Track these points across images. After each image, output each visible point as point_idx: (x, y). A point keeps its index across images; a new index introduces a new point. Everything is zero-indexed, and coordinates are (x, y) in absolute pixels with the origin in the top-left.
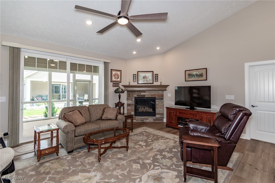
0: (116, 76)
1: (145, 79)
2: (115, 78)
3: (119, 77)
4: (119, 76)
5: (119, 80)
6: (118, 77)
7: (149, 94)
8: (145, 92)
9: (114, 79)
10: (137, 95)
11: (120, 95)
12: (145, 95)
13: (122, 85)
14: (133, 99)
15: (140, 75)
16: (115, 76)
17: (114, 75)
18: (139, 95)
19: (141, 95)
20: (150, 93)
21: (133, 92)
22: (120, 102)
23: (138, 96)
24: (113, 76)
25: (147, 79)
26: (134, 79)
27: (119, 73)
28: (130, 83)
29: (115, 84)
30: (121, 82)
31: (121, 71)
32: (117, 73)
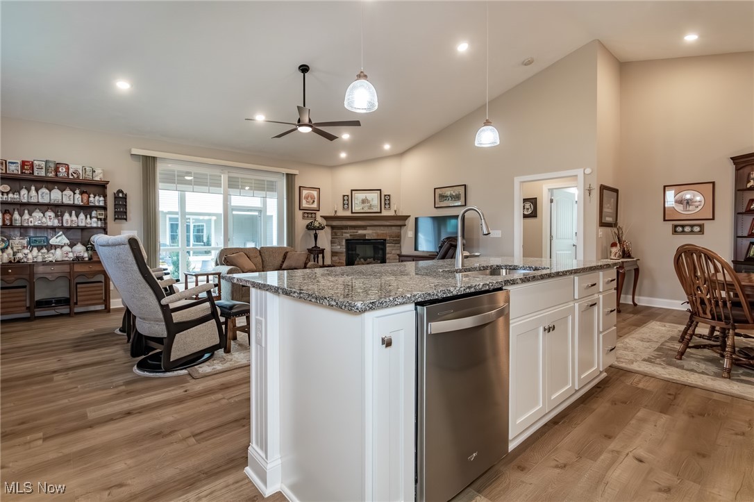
0: (309, 198)
1: (365, 205)
2: (307, 202)
3: (316, 200)
5: (315, 206)
6: (314, 201)
7: (373, 233)
8: (365, 229)
9: (305, 204)
10: (351, 235)
11: (316, 233)
12: (365, 235)
13: (321, 216)
14: (342, 242)
15: (356, 197)
17: (306, 198)
18: (354, 235)
19: (359, 235)
20: (374, 231)
21: (343, 230)
22: (316, 246)
23: (352, 237)
24: (304, 199)
25: (369, 204)
26: (344, 204)
27: (315, 193)
28: (336, 212)
29: (308, 213)
30: (319, 211)
31: (320, 189)
32: (311, 194)
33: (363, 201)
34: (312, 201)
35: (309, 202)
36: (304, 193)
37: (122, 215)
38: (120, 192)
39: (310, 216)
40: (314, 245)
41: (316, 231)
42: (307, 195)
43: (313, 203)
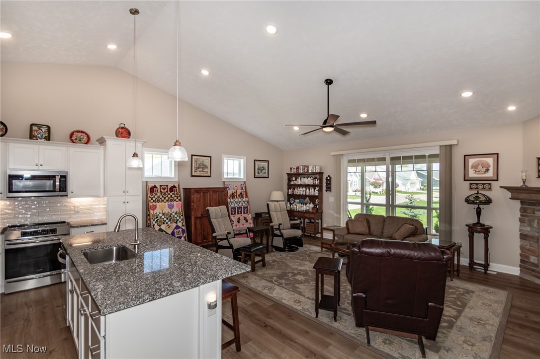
0: (480, 167)
2: (476, 171)
3: (491, 169)
4: (489, 166)
5: (490, 174)
6: (487, 170)
9: (472, 174)
11: (479, 208)
13: (501, 187)
14: (533, 222)
16: (477, 168)
17: (475, 167)
21: (536, 206)
22: (478, 223)
24: (472, 167)
27: (490, 161)
28: (525, 181)
29: (477, 184)
30: (497, 180)
31: (497, 154)
32: (483, 162)
34: (484, 170)
35: (479, 171)
36: (472, 161)
37: (329, 189)
38: (329, 176)
39: (481, 187)
40: (476, 221)
41: (479, 206)
42: (477, 163)
43: (486, 171)
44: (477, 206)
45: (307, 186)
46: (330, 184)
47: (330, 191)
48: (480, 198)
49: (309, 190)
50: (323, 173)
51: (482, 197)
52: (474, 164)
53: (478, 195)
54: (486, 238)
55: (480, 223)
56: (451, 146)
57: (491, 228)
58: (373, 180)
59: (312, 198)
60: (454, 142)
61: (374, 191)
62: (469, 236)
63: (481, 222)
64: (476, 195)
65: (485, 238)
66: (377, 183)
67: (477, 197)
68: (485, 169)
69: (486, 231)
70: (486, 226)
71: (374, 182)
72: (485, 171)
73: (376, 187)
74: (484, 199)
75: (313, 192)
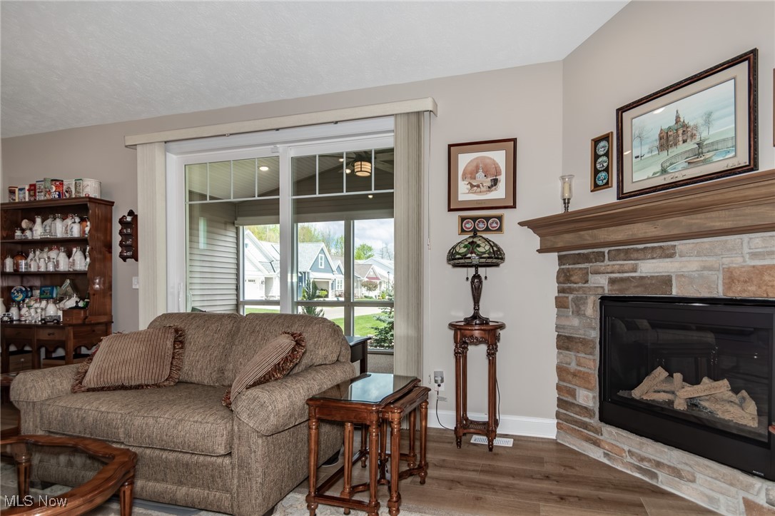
0: (480, 175)
1: (674, 151)
2: (472, 186)
3: (502, 178)
4: (498, 173)
5: (500, 193)
6: (495, 182)
7: (704, 268)
8: (671, 256)
9: (464, 194)
10: (612, 282)
11: (477, 276)
12: (667, 281)
13: (522, 224)
14: (585, 303)
15: (636, 132)
17: (471, 174)
18: (622, 280)
19: (642, 278)
20: (711, 261)
21: (590, 262)
22: (476, 316)
23: (616, 287)
24: (464, 178)
25: (691, 145)
26: (596, 172)
27: (499, 157)
28: (566, 202)
29: (474, 219)
30: (514, 206)
31: (515, 140)
32: (488, 161)
33: (666, 140)
34: (488, 182)
35: (478, 186)
36: (464, 160)
37: (131, 251)
38: (131, 213)
39: (482, 226)
40: (471, 313)
41: (477, 272)
42: (475, 164)
43: (492, 186)
44: (472, 271)
45: (67, 244)
46: (134, 235)
47: (135, 257)
48: (479, 246)
49: (69, 255)
50: (112, 204)
51: (483, 245)
52: (470, 169)
53: (475, 240)
54: (492, 355)
55: (480, 318)
56: (419, 114)
57: (502, 327)
58: (366, 280)
59: (78, 281)
60: (426, 105)
61: (367, 295)
62: (456, 353)
63: (482, 313)
64: (471, 240)
65: (489, 354)
66: (371, 283)
67: (472, 243)
68: (489, 179)
69: (491, 334)
70: (491, 324)
71: (367, 281)
72: (489, 184)
73: (369, 289)
74: (487, 247)
75: (80, 262)
